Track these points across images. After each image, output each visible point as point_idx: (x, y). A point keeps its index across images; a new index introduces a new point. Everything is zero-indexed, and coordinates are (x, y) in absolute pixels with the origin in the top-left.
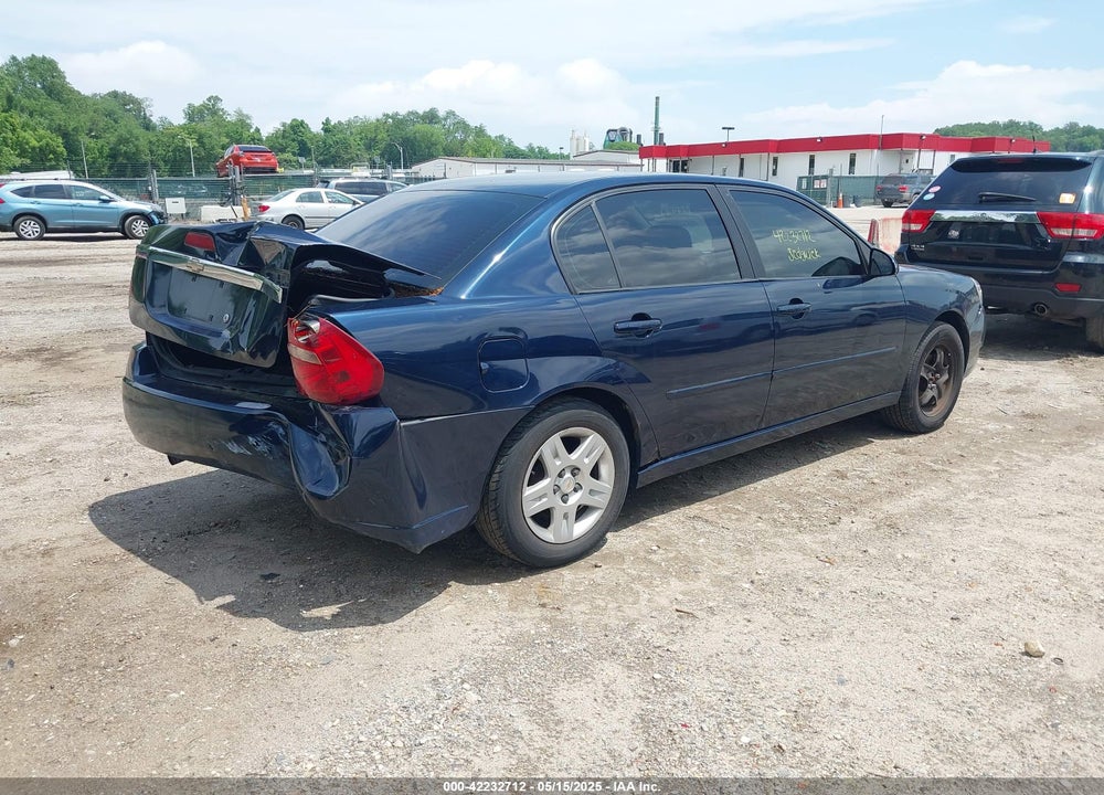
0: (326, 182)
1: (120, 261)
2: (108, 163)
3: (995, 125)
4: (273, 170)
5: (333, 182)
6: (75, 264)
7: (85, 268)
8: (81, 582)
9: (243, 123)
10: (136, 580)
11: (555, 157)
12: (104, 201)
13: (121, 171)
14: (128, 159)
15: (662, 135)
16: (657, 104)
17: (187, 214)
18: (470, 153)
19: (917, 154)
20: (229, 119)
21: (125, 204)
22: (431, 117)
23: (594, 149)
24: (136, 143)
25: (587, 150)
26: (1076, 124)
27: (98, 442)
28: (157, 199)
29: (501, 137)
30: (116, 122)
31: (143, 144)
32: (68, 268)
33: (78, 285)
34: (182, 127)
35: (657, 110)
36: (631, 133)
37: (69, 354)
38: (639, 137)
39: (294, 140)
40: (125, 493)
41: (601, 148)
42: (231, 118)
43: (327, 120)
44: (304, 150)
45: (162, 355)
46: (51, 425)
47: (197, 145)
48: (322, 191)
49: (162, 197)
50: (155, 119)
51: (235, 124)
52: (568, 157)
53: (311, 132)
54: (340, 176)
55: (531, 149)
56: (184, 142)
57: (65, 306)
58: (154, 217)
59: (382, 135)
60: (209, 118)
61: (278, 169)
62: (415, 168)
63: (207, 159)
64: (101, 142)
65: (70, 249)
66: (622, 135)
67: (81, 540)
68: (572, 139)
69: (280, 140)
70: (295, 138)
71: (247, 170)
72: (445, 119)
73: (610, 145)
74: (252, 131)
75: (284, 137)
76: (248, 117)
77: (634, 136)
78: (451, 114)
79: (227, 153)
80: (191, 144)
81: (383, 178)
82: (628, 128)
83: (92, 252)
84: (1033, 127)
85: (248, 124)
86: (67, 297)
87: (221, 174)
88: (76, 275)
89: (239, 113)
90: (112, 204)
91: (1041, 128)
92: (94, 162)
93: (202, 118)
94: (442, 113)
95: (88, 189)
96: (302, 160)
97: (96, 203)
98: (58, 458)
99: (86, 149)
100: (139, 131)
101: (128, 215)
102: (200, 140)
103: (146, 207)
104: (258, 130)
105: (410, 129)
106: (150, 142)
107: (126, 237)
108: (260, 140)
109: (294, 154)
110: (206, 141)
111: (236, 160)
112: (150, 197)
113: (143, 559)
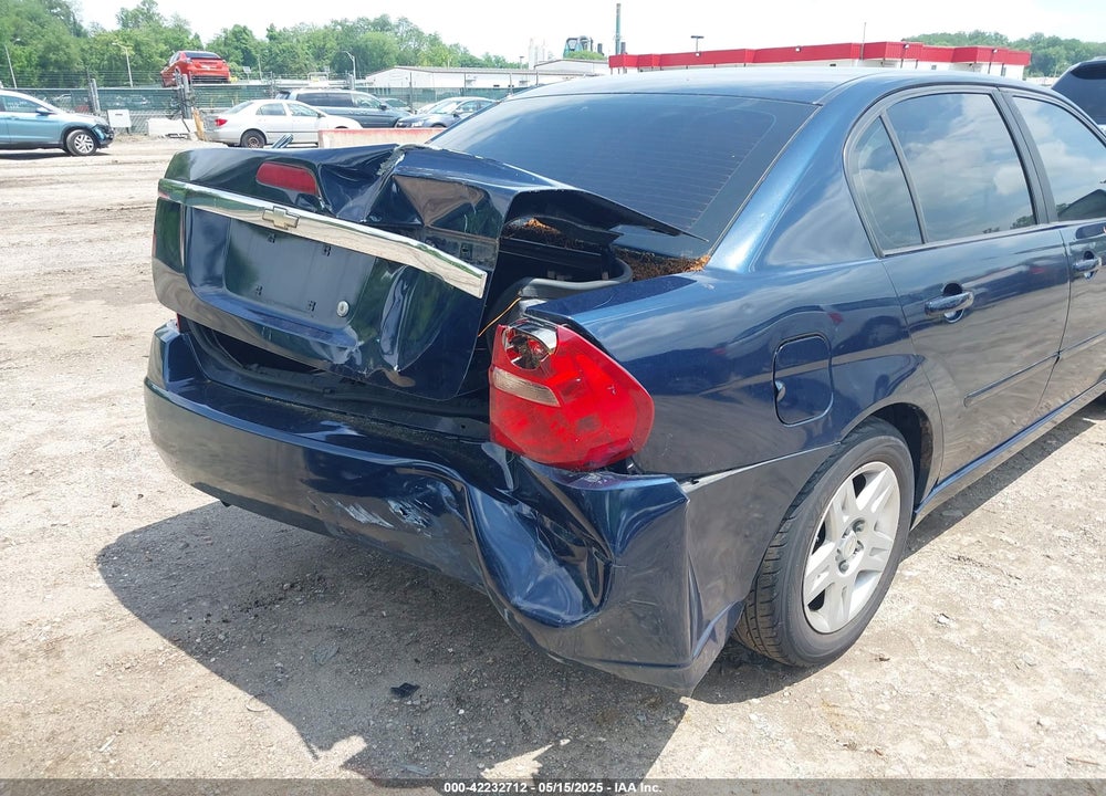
0: (285, 93)
1: (68, 182)
2: (38, 72)
3: (960, 36)
4: (225, 80)
5: (294, 94)
6: (16, 186)
7: (28, 191)
8: (115, 711)
9: (180, 29)
10: (200, 704)
11: (512, 66)
12: (43, 114)
13: (53, 82)
14: (59, 69)
15: (623, 44)
16: (618, 11)
17: (133, 128)
18: (425, 63)
19: (899, 64)
20: (166, 24)
21: (64, 117)
22: (382, 24)
23: (553, 59)
24: (67, 50)
25: (546, 60)
26: (1041, 35)
27: (91, 439)
28: (98, 111)
29: (456, 45)
30: (43, 27)
31: (74, 51)
32: (11, 192)
33: (25, 212)
34: (117, 33)
35: (618, 17)
36: (592, 42)
37: (30, 304)
38: (600, 46)
39: (236, 48)
40: (146, 529)
41: (561, 57)
42: (169, 23)
43: (272, 26)
44: (248, 59)
45: (204, 347)
46: (23, 412)
47: (133, 53)
48: (284, 102)
49: (105, 108)
50: (86, 25)
51: (173, 30)
52: (526, 66)
53: (254, 39)
54: (300, 86)
55: (488, 59)
56: (119, 49)
57: (15, 239)
58: (98, 130)
59: (331, 44)
60: (143, 23)
61: (230, 79)
62: (369, 79)
63: (145, 67)
64: (28, 49)
65: (8, 168)
66: (583, 44)
67: (97, 621)
68: (530, 47)
69: (222, 48)
70: (237, 45)
71: (196, 79)
72: (398, 27)
73: (570, 54)
74: (191, 37)
75: (225, 44)
76: (186, 23)
77: (595, 45)
78: (404, 20)
79: (173, 61)
80: (127, 52)
81: (345, 88)
82: (588, 36)
83: (34, 172)
84: (998, 38)
85: (186, 30)
86: (15, 228)
87: (167, 84)
88: (18, 199)
89: (177, 18)
90: (50, 117)
91: (1006, 39)
92: (22, 72)
93: (137, 25)
94: (393, 20)
95: (22, 100)
96: (247, 70)
97: (33, 116)
98: (40, 467)
99: (11, 57)
100: (69, 38)
101: (70, 129)
102: (137, 47)
103: (89, 120)
104: (197, 37)
105: (361, 37)
106: (83, 50)
107: (68, 154)
108: (200, 48)
109: (238, 63)
110: (143, 48)
111: (184, 67)
112: (90, 109)
113: (200, 661)
